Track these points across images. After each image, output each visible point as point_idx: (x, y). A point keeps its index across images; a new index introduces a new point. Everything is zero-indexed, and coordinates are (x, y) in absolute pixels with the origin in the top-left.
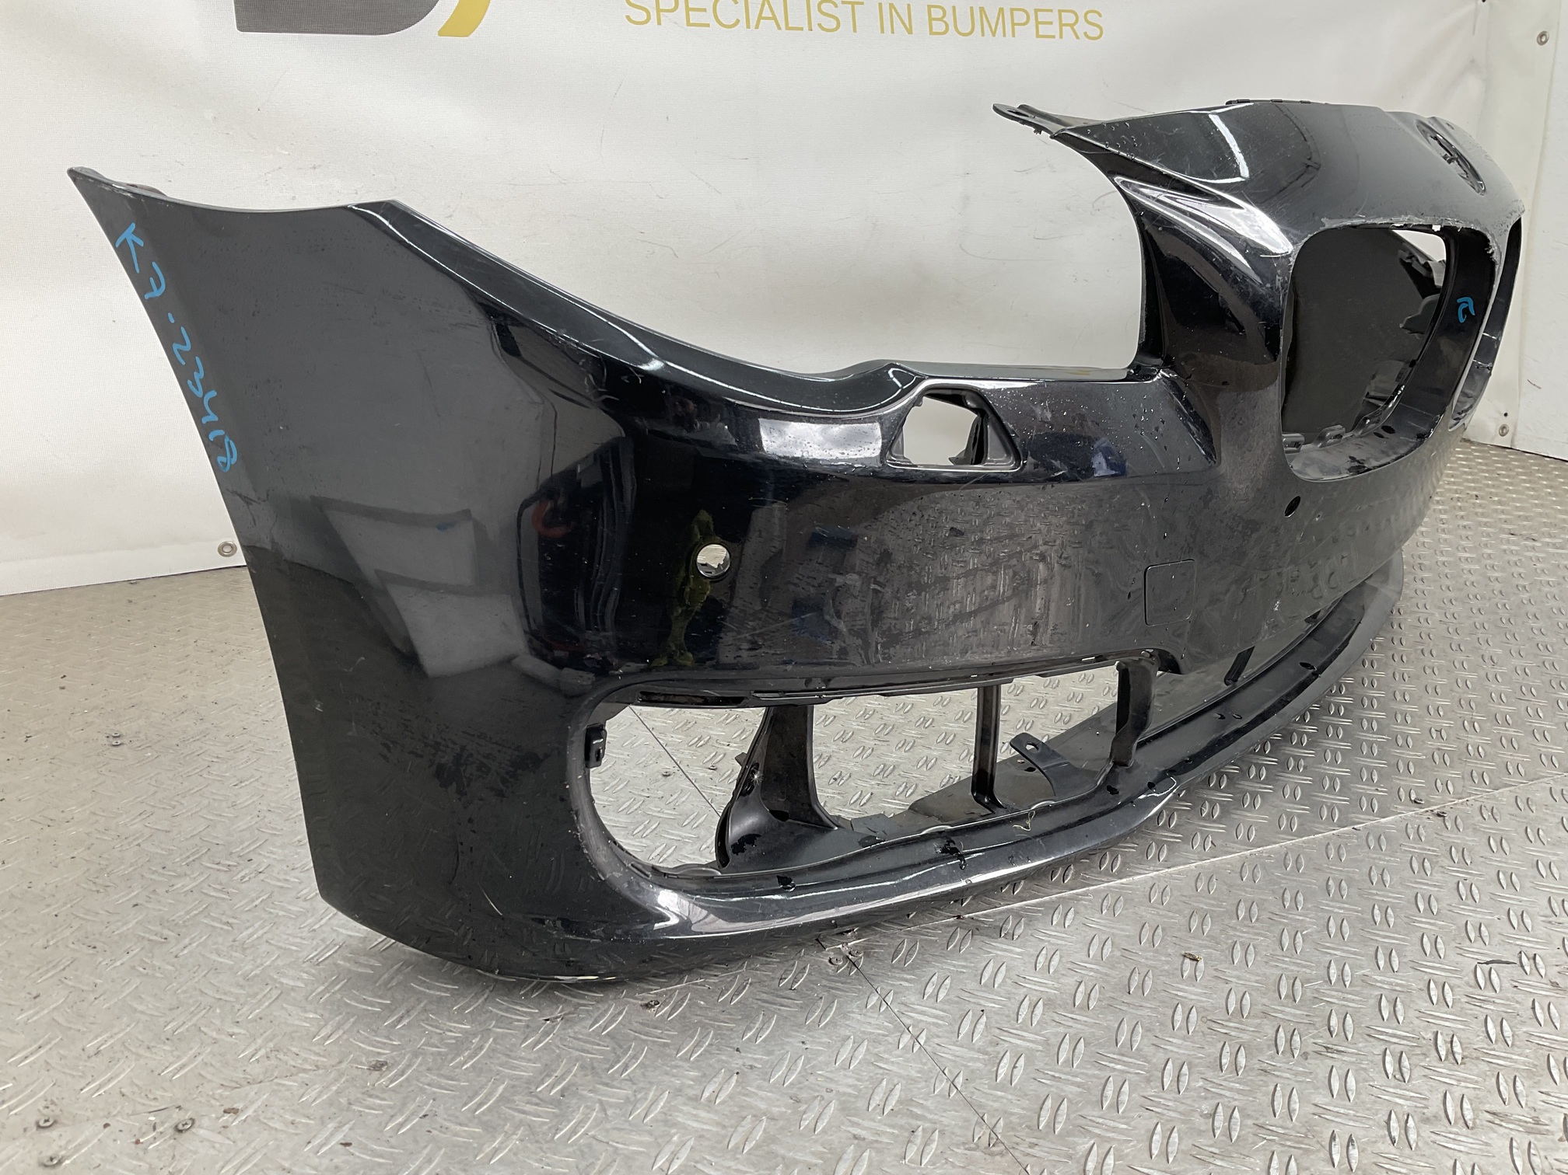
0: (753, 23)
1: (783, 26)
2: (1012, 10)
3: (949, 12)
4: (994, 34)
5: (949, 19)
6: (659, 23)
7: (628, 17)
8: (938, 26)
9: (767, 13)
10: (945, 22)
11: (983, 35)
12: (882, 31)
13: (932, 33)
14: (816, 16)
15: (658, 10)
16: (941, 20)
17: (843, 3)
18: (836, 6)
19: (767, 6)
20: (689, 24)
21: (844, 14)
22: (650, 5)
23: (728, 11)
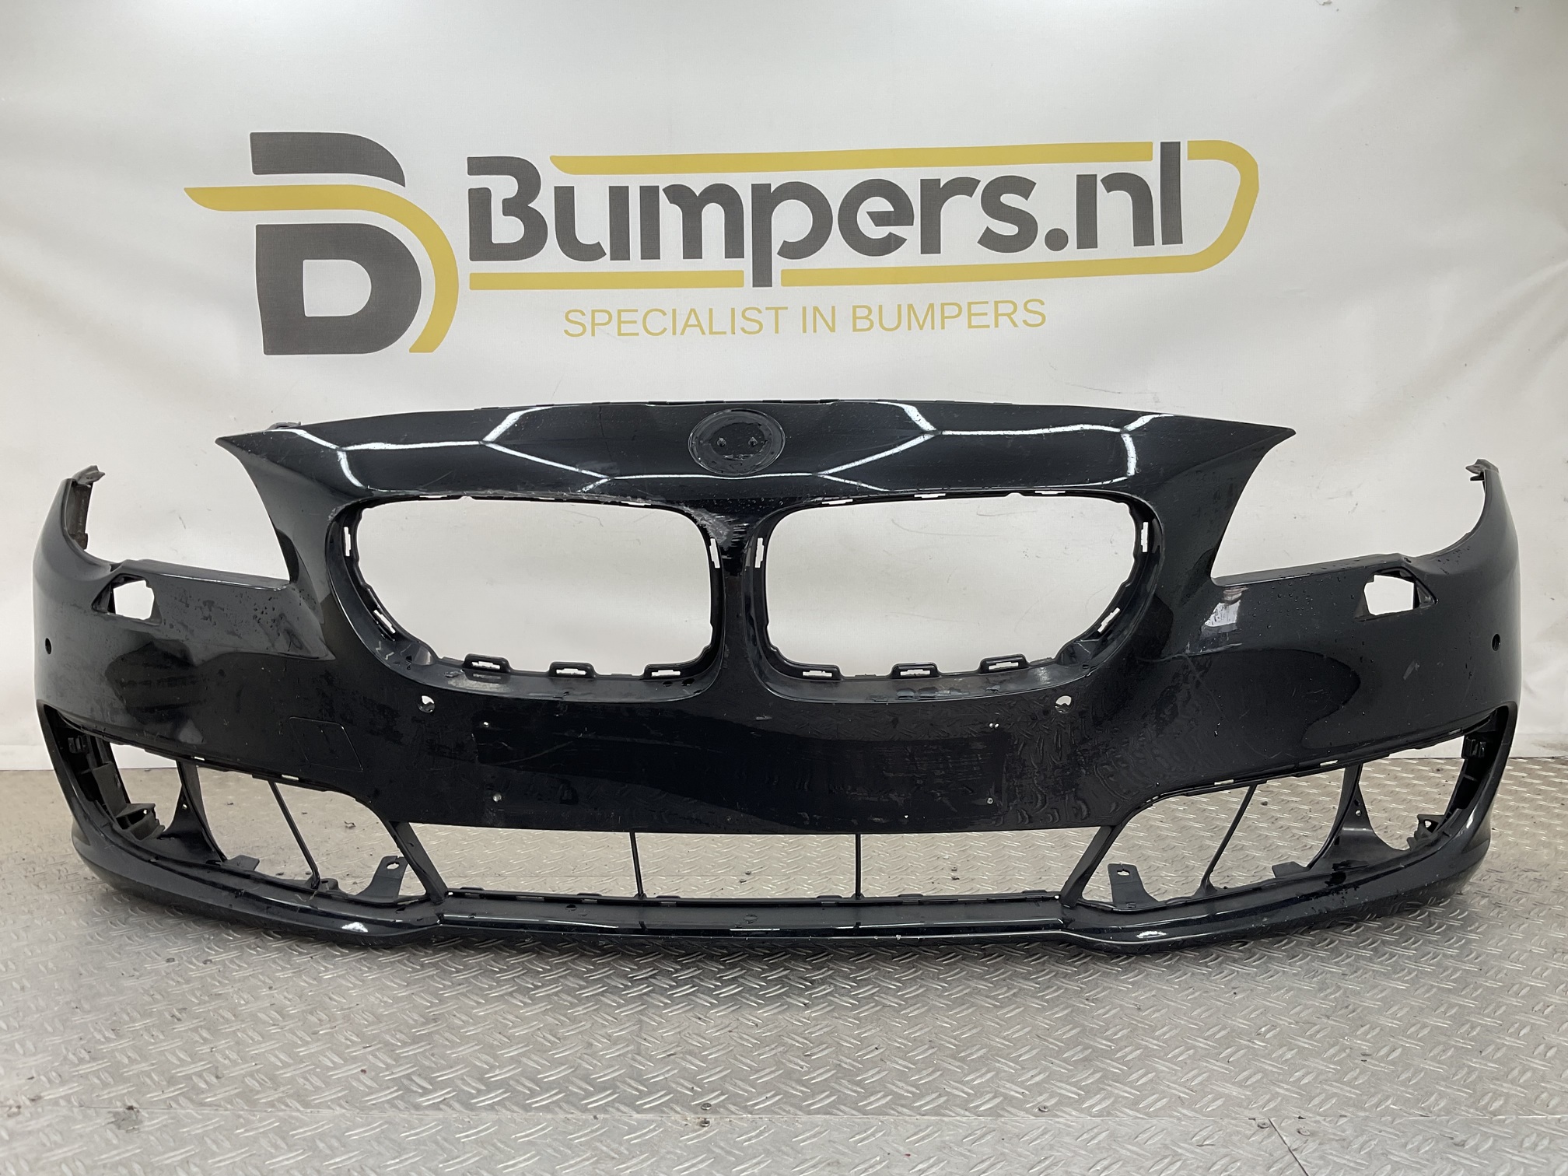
0: (679, 330)
1: (707, 331)
2: (943, 305)
3: (875, 310)
4: (921, 327)
5: (875, 317)
6: (593, 334)
7: (566, 332)
8: (862, 324)
9: (693, 321)
10: (870, 320)
11: (909, 328)
12: (805, 331)
13: (855, 329)
14: (740, 322)
15: (594, 324)
16: (866, 318)
17: (767, 309)
18: (760, 312)
19: (693, 316)
20: (620, 334)
21: (768, 318)
22: (587, 320)
23: (656, 322)
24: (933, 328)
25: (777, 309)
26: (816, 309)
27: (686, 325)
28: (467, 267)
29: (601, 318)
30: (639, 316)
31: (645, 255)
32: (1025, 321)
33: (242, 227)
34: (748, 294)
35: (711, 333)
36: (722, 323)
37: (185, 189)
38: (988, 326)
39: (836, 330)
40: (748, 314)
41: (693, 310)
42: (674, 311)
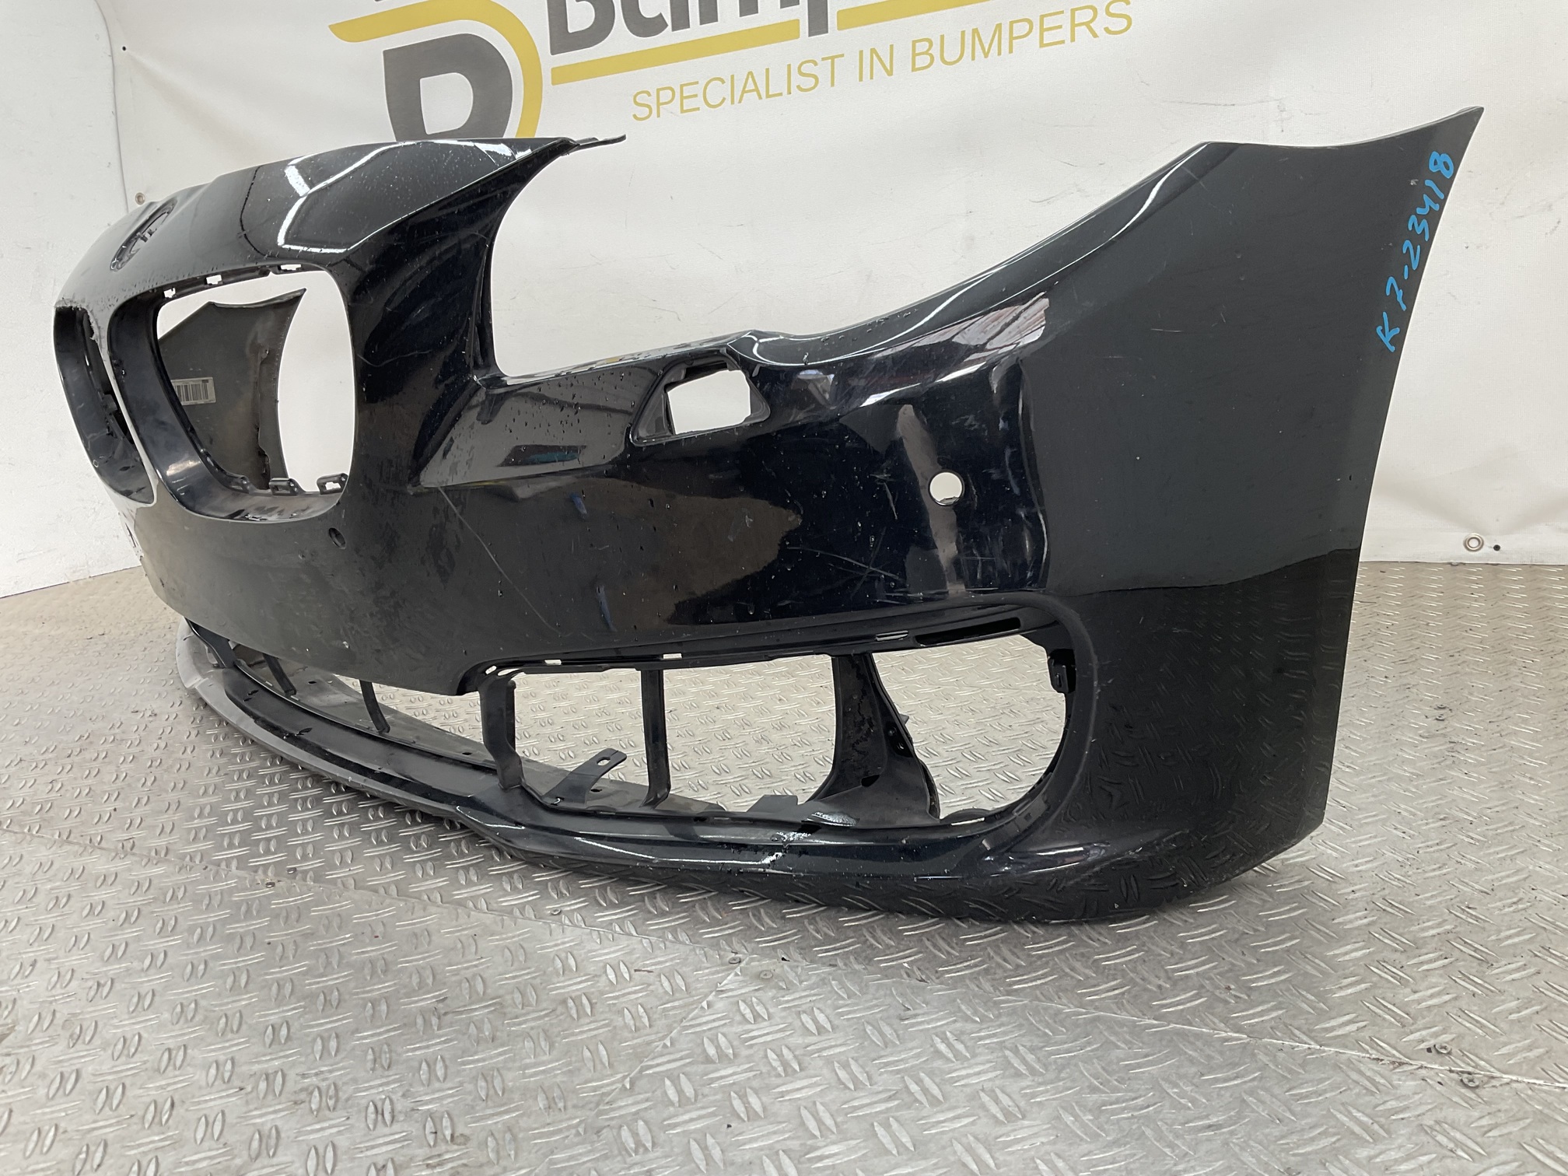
2: (1012, 23)
14: (796, 79)
15: (659, 104)
16: (926, 53)
17: (823, 59)
18: (816, 64)
19: (750, 79)
20: (683, 111)
21: (823, 71)
22: (652, 101)
23: (716, 92)
24: (999, 54)
25: (833, 58)
26: (873, 51)
27: (744, 91)
28: (549, 62)
29: (666, 96)
30: (698, 89)
31: (704, 20)
32: (1107, 29)
33: (371, 54)
34: (806, 45)
35: (768, 96)
36: (778, 84)
37: (330, 26)
38: (1063, 42)
39: (894, 72)
40: (804, 69)
41: (750, 73)
42: (732, 77)
